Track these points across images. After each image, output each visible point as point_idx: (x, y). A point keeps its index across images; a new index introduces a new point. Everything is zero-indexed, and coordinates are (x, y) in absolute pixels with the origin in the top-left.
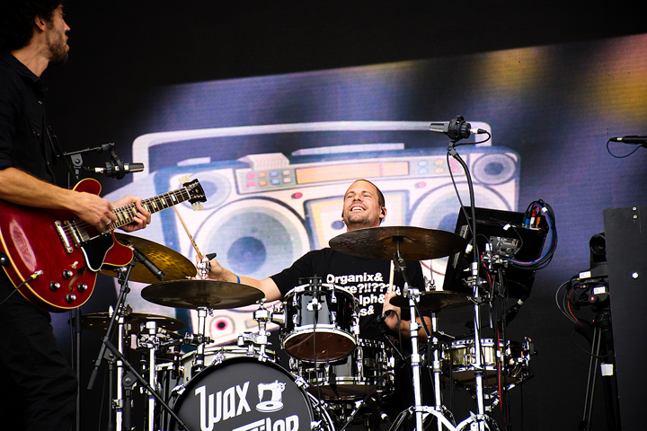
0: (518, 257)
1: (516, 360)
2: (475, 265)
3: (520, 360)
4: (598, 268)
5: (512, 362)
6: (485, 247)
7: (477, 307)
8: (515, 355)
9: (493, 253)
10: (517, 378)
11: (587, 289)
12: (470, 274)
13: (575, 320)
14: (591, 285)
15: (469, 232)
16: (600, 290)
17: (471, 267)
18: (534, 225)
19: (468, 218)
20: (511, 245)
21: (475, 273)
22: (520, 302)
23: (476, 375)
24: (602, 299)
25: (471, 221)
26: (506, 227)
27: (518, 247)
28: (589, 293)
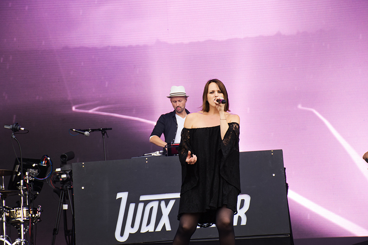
0: (38, 177)
1: (35, 215)
2: (22, 181)
3: (37, 215)
4: (63, 167)
5: (33, 216)
6: (25, 174)
7: (22, 198)
8: (35, 213)
9: (29, 176)
10: (35, 222)
11: (59, 175)
12: (20, 184)
13: (54, 187)
14: (61, 174)
15: (19, 167)
16: (64, 176)
17: (20, 182)
18: (44, 164)
19: (19, 162)
20: (35, 172)
21: (22, 184)
22: (38, 193)
23: (21, 224)
24: (65, 180)
25: (20, 164)
26: (34, 165)
27: (38, 172)
28: (59, 177)
